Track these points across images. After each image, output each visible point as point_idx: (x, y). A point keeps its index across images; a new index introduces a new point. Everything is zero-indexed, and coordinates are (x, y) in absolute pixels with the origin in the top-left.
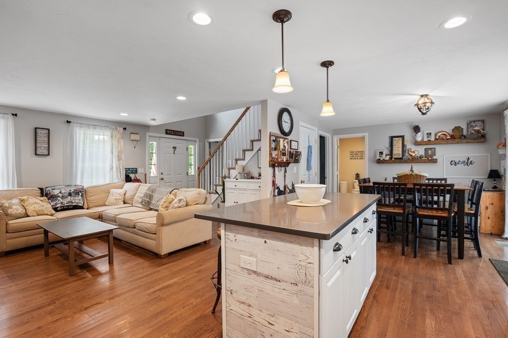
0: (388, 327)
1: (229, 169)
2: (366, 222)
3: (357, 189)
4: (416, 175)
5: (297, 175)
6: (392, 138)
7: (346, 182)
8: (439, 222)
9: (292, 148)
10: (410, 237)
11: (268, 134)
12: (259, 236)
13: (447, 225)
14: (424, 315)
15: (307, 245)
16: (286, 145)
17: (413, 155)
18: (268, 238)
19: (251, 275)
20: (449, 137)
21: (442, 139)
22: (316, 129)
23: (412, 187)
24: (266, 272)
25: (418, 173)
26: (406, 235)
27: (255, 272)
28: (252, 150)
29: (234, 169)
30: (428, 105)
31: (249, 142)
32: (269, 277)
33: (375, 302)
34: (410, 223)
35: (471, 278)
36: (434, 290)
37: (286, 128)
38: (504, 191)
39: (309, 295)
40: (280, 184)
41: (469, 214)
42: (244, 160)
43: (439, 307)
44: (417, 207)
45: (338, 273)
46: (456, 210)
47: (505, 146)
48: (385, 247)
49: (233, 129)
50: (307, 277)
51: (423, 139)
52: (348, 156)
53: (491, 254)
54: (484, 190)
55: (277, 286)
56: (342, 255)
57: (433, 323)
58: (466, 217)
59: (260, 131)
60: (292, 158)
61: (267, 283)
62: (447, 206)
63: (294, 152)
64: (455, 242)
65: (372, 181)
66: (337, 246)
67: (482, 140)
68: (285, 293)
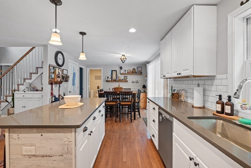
0: (109, 158)
1: (18, 85)
2: (100, 112)
3: (97, 95)
4: (121, 88)
5: (67, 88)
6: (112, 71)
7: (93, 90)
8: (128, 106)
9: (64, 73)
10: (119, 113)
11: (48, 65)
12: (37, 132)
13: (130, 107)
14: (123, 147)
15: (68, 132)
16: (60, 72)
17: (120, 78)
18: (43, 133)
19: (31, 158)
20: (131, 72)
21: (130, 73)
22: (78, 64)
23: (119, 93)
24: (42, 154)
25: (121, 87)
26: (117, 113)
27: (34, 156)
28: (37, 73)
29: (23, 85)
30: (125, 59)
31: (35, 68)
32: (45, 156)
33: (104, 147)
34: (119, 107)
35: (137, 126)
36: (126, 135)
37: (60, 62)
38: (146, 92)
39: (70, 159)
40: (56, 94)
41: (137, 102)
42: (31, 79)
43: (128, 142)
44: (121, 101)
45: (86, 141)
46: (133, 101)
47: (147, 76)
48: (109, 120)
49: (22, 59)
50: (69, 149)
51: (123, 72)
52: (94, 77)
53: (143, 116)
54: (141, 92)
55: (50, 160)
56: (88, 132)
57: (126, 149)
58: (136, 104)
59: (43, 62)
60: (64, 79)
61: (43, 160)
62: (130, 100)
63: (65, 76)
64: (133, 113)
65: (104, 91)
66: (85, 129)
67: (141, 74)
68: (55, 162)
